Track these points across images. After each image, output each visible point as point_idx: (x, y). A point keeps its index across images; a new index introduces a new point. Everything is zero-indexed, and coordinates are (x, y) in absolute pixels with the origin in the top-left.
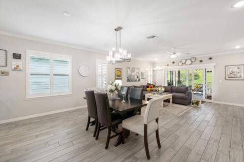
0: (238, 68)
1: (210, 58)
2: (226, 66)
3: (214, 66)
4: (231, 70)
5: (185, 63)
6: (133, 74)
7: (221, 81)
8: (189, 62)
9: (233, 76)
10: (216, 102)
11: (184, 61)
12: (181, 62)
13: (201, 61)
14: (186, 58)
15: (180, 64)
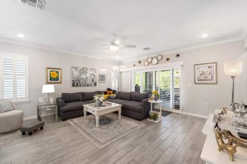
0: (209, 67)
1: (178, 55)
2: (195, 65)
3: (182, 65)
4: (201, 70)
5: (151, 62)
6: (84, 76)
7: (189, 85)
8: (155, 61)
9: (203, 78)
10: (185, 113)
11: (149, 60)
12: (147, 61)
13: (168, 59)
14: (152, 56)
15: (146, 63)
